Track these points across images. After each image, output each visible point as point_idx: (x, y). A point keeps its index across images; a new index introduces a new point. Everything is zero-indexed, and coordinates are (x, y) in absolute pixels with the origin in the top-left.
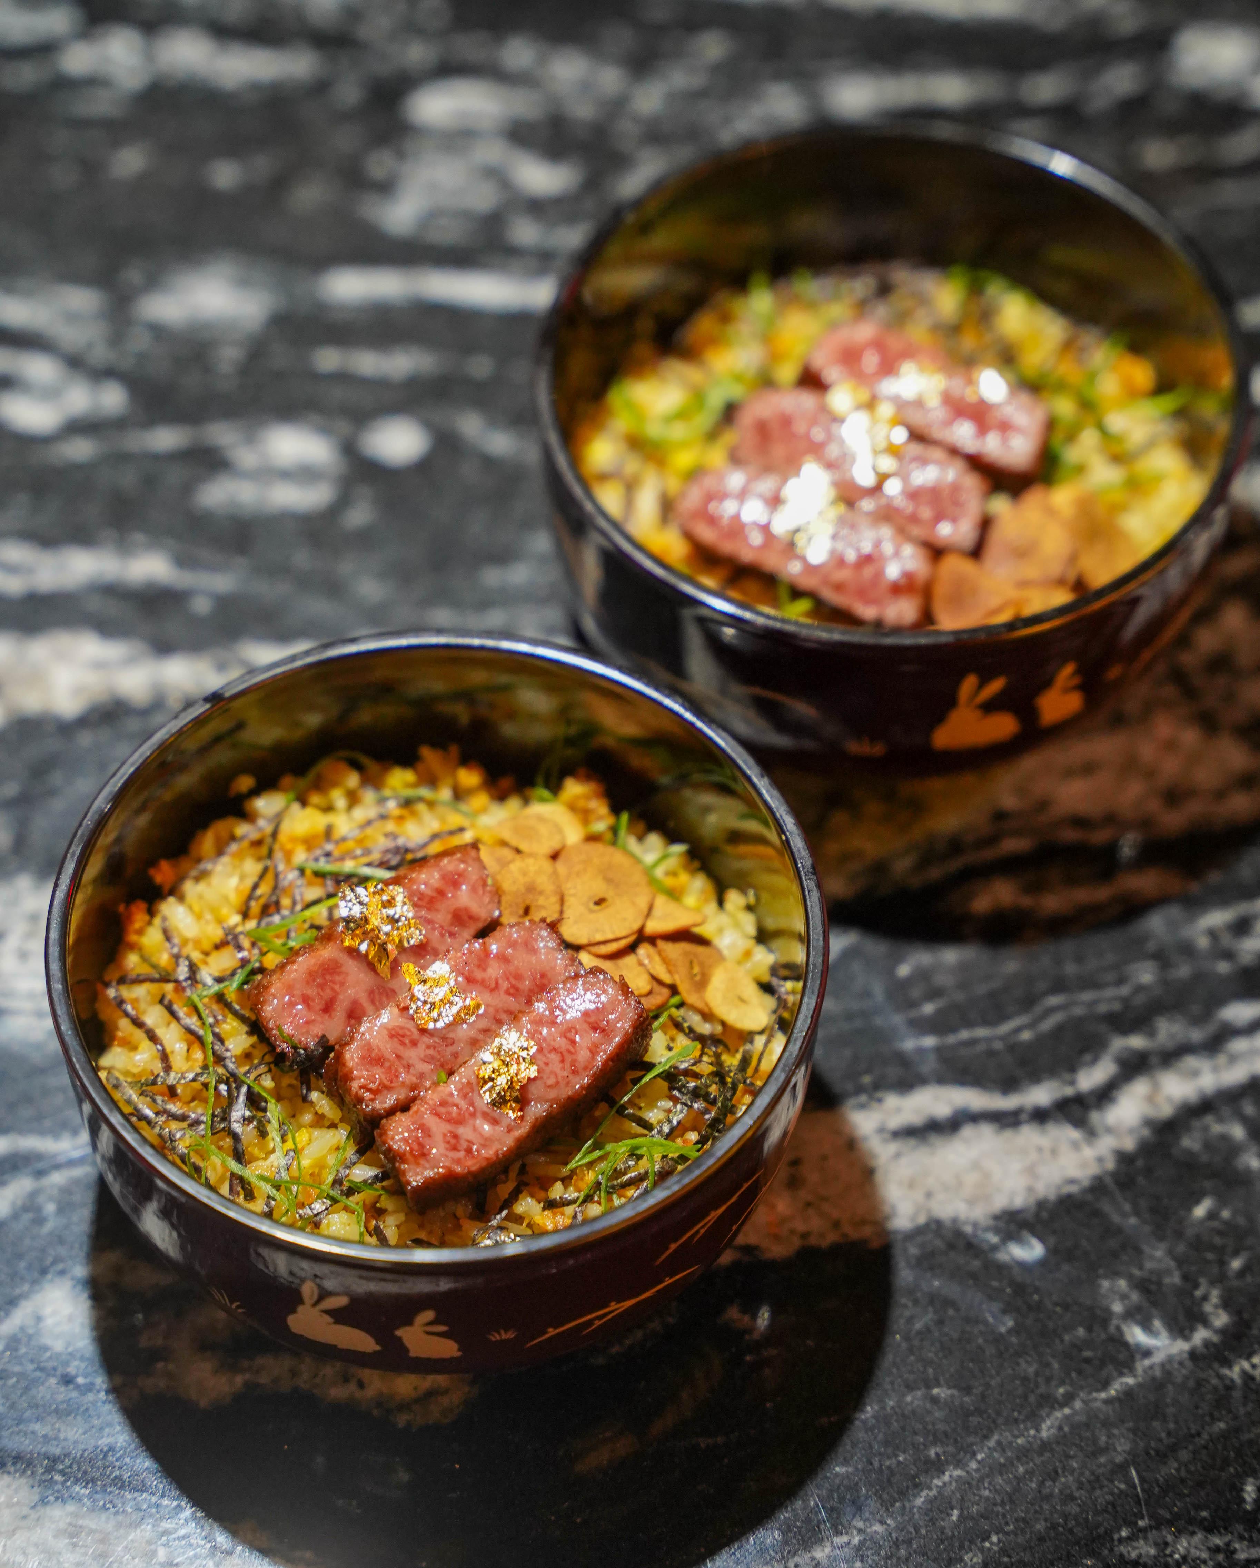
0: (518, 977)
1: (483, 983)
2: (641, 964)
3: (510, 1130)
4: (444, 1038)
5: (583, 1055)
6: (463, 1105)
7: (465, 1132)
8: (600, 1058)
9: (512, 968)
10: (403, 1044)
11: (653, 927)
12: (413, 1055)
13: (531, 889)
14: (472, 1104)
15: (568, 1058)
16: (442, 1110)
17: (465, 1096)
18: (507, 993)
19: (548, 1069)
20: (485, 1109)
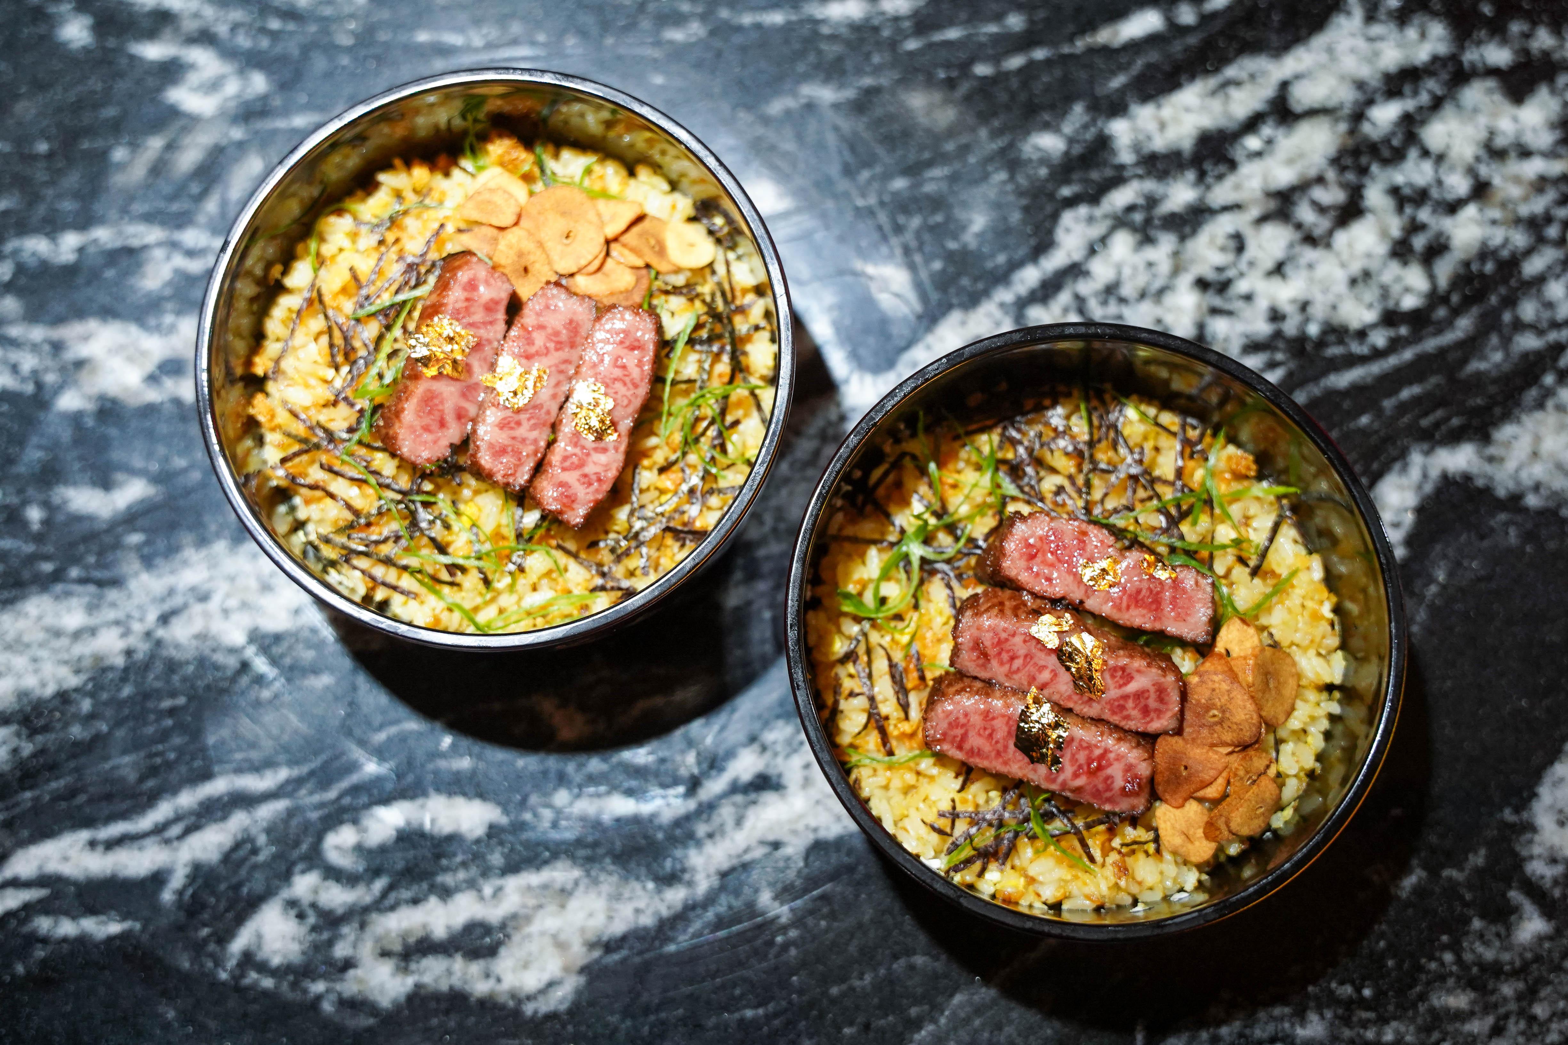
0: (557, 333)
1: (538, 353)
2: (619, 263)
3: (616, 449)
4: (535, 407)
5: (635, 373)
6: (577, 451)
7: (590, 469)
8: (647, 368)
9: (549, 331)
10: (512, 428)
11: (611, 231)
12: (522, 432)
13: (521, 255)
14: (583, 447)
15: (627, 379)
16: (567, 464)
17: (576, 445)
18: (557, 350)
19: (619, 396)
20: (594, 445)
